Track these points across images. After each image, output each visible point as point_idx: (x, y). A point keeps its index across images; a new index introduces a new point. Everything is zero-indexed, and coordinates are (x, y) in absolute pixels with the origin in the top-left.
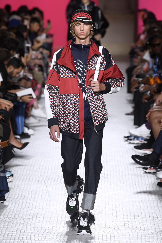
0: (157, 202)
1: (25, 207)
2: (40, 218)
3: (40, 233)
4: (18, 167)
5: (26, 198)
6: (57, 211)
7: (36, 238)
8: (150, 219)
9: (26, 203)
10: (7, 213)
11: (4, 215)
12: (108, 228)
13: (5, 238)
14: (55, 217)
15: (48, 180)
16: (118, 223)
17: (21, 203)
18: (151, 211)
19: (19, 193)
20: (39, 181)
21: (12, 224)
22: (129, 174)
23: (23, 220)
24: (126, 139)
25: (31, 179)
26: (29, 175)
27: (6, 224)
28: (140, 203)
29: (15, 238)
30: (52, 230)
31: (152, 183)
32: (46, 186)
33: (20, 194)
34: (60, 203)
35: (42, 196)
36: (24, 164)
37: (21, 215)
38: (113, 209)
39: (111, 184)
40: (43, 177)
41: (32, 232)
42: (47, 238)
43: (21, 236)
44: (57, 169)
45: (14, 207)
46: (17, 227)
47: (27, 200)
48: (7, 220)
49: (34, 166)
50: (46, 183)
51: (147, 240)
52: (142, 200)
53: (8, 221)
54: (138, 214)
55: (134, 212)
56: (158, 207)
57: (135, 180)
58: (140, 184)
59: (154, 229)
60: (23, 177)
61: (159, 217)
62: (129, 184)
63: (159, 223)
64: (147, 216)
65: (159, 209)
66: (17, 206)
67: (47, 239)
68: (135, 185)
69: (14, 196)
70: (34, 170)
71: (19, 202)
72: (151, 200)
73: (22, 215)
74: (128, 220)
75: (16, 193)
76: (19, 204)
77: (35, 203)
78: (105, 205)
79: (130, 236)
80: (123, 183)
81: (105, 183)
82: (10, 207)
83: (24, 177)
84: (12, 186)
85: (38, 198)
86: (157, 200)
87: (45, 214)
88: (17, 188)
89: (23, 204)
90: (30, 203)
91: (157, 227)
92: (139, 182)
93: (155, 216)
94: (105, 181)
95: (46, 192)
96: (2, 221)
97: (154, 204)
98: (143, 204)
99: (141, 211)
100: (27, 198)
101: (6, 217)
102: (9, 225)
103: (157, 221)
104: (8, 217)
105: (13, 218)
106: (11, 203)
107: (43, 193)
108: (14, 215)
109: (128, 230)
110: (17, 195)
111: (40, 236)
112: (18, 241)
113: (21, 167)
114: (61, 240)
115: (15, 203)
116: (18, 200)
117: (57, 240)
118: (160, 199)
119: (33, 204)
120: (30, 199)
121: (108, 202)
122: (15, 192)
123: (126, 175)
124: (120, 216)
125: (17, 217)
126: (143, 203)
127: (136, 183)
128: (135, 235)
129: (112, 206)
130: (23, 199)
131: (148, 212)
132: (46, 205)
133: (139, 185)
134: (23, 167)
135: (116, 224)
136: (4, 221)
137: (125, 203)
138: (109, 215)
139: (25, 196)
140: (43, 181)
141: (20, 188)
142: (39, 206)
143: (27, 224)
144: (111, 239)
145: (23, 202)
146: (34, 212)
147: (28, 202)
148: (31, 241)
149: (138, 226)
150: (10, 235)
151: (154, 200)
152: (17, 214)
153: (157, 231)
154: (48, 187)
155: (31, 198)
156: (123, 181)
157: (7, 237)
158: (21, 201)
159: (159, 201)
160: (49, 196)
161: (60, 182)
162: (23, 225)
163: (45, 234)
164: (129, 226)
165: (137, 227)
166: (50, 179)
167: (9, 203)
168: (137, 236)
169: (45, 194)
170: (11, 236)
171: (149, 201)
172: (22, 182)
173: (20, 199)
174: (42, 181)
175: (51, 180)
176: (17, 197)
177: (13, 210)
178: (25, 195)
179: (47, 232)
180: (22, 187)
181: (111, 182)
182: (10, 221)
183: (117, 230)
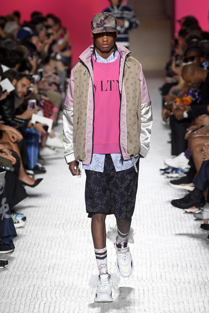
0: (201, 248)
1: (39, 257)
2: (57, 270)
3: (57, 289)
4: (30, 209)
5: (40, 246)
6: (78, 261)
7: (53, 295)
8: (191, 269)
9: (41, 252)
10: (18, 265)
11: (14, 268)
12: (141, 281)
13: (15, 295)
14: (76, 268)
15: (68, 223)
16: (152, 274)
17: (34, 253)
18: (193, 259)
19: (32, 240)
20: (56, 225)
21: (24, 278)
22: (166, 215)
23: (37, 273)
24: (163, 172)
25: (47, 223)
26: (44, 218)
27: (17, 278)
28: (179, 250)
29: (27, 295)
30: (72, 284)
31: (194, 225)
32: (65, 232)
33: (33, 242)
34: (82, 252)
35: (59, 244)
36: (38, 205)
37: (34, 267)
38: (146, 258)
39: (144, 227)
40: (61, 221)
41: (48, 288)
42: (67, 294)
43: (35, 293)
44: (79, 210)
45: (26, 258)
46: (30, 282)
47: (41, 249)
48: (17, 274)
49: (50, 207)
50: (65, 227)
51: (188, 294)
52: (182, 246)
53: (19, 274)
54: (176, 263)
55: (172, 261)
56: (201, 254)
57: (173, 221)
58: (180, 226)
59: (196, 281)
60: (36, 221)
61: (203, 266)
62: (166, 227)
63: (202, 273)
64: (189, 265)
65: (203, 256)
66: (29, 256)
67: (66, 296)
68: (174, 227)
69: (26, 244)
70: (50, 212)
71: (32, 251)
72: (193, 246)
73: (36, 267)
74: (165, 270)
75: (28, 241)
76: (31, 254)
77: (51, 252)
78: (137, 253)
79: (167, 290)
80: (159, 226)
81: (136, 226)
82: (21, 257)
83: (38, 221)
84: (23, 232)
85: (55, 246)
86: (200, 246)
87: (63, 265)
88: (29, 235)
89: (36, 253)
90: (45, 252)
91: (200, 279)
92: (178, 224)
93: (198, 265)
94: (136, 223)
95: (65, 239)
96: (11, 274)
97: (197, 250)
98: (184, 251)
99: (180, 259)
100: (42, 246)
101: (16, 269)
102: (20, 279)
103: (200, 271)
104: (19, 270)
105: (25, 270)
106: (22, 252)
107: (61, 239)
108: (26, 267)
109: (165, 283)
110: (30, 243)
111: (58, 292)
112: (31, 299)
113: (34, 209)
114: (83, 297)
115: (27, 253)
116: (31, 248)
117: (79, 297)
118: (204, 244)
119: (49, 253)
120: (45, 248)
121: (141, 249)
122: (27, 239)
123: (162, 216)
124: (155, 266)
125: (30, 270)
126: (183, 249)
127: (174, 225)
128: (174, 289)
129: (146, 253)
130: (37, 247)
131: (190, 260)
132: (65, 254)
133: (178, 227)
134: (37, 209)
135: (150, 275)
136: (13, 275)
137: (162, 250)
138: (142, 264)
139: (39, 244)
140: (61, 225)
141: (33, 234)
142: (57, 256)
143: (42, 278)
144: (144, 294)
145: (36, 251)
146: (51, 263)
147: (43, 251)
148: (47, 298)
149: (177, 277)
150: (21, 292)
151: (196, 245)
152: (30, 266)
153: (200, 284)
154: (67, 232)
155: (46, 246)
156: (159, 223)
157: (18, 295)
158: (34, 250)
159: (203, 246)
160: (69, 243)
161: (82, 226)
162: (37, 280)
163: (64, 289)
164: (167, 277)
165: (175, 279)
166: (70, 222)
167: (20, 252)
168: (177, 289)
169: (64, 241)
170: (23, 293)
171: (191, 247)
172: (35, 227)
173: (33, 247)
174: (59, 225)
175: (71, 224)
176: (30, 246)
177: (25, 261)
178: (39, 242)
179: (67, 287)
180: (36, 232)
181: (144, 225)
182: (21, 275)
183: (152, 283)
